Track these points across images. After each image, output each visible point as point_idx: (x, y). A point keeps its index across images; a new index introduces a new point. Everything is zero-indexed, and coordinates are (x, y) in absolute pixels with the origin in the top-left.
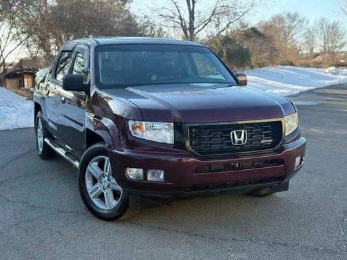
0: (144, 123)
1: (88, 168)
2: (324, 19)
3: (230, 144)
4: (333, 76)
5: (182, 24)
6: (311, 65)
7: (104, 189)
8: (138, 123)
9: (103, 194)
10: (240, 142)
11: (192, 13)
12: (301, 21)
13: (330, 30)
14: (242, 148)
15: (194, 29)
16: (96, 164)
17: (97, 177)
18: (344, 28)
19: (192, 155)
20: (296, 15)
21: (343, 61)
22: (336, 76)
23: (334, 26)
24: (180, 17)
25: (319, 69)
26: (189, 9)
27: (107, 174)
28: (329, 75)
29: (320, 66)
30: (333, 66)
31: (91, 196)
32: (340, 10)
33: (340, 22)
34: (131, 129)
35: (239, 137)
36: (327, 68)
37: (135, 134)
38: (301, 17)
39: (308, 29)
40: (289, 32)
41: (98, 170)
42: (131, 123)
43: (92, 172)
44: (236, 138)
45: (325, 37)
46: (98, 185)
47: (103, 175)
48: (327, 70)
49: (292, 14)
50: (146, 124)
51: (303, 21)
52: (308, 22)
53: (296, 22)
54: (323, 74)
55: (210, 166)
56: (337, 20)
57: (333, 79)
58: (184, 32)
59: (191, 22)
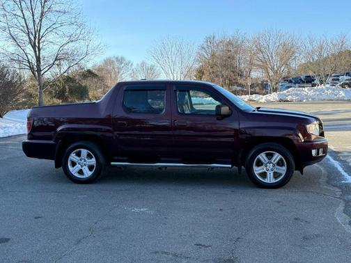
2: (144, 63)
5: (30, 67)
12: (127, 64)
13: (149, 71)
20: (123, 59)
23: (152, 68)
26: (36, 55)
33: (156, 65)
38: (127, 61)
39: (133, 70)
40: (119, 72)
49: (119, 58)
52: (132, 64)
56: (153, 64)
58: (33, 73)
59: (38, 65)
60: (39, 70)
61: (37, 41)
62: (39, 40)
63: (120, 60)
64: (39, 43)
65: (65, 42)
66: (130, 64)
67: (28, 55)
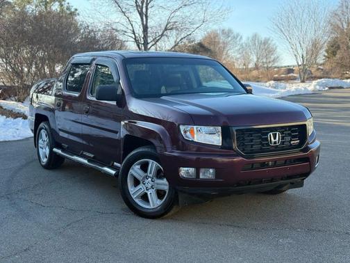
0: (195, 127)
1: (131, 171)
2: (256, 35)
3: (268, 145)
4: (274, 89)
5: (135, 39)
6: (252, 80)
7: (147, 190)
8: (189, 127)
9: (146, 194)
10: (275, 143)
11: (145, 28)
12: (235, 38)
13: (262, 47)
14: (276, 148)
15: (148, 43)
16: (139, 167)
17: (140, 178)
18: (275, 44)
19: (238, 155)
20: (230, 31)
21: (276, 76)
22: (277, 90)
23: (266, 42)
24: (133, 31)
25: (259, 83)
26: (143, 24)
27: (151, 175)
28: (270, 88)
29: (259, 80)
30: (271, 80)
31: (134, 197)
32: (276, 27)
33: (271, 39)
34: (182, 132)
35: (275, 138)
36: (266, 82)
37: (187, 137)
38: (235, 34)
39: (242, 45)
40: (224, 48)
41: (141, 172)
42: (182, 128)
43: (135, 174)
44: (272, 139)
45: (257, 53)
46: (140, 186)
47: (147, 177)
48: (267, 84)
49: (226, 30)
50: (197, 128)
51: (237, 37)
52: (241, 38)
53: (230, 39)
54: (264, 87)
55: (253, 164)
56: (268, 37)
57: (274, 92)
58: (138, 46)
59: (145, 37)
60: (146, 43)
61: (145, 5)
62: (147, 4)
63: (227, 33)
64: (147, 9)
65: (177, 7)
66: (239, 37)
67: (133, 23)
